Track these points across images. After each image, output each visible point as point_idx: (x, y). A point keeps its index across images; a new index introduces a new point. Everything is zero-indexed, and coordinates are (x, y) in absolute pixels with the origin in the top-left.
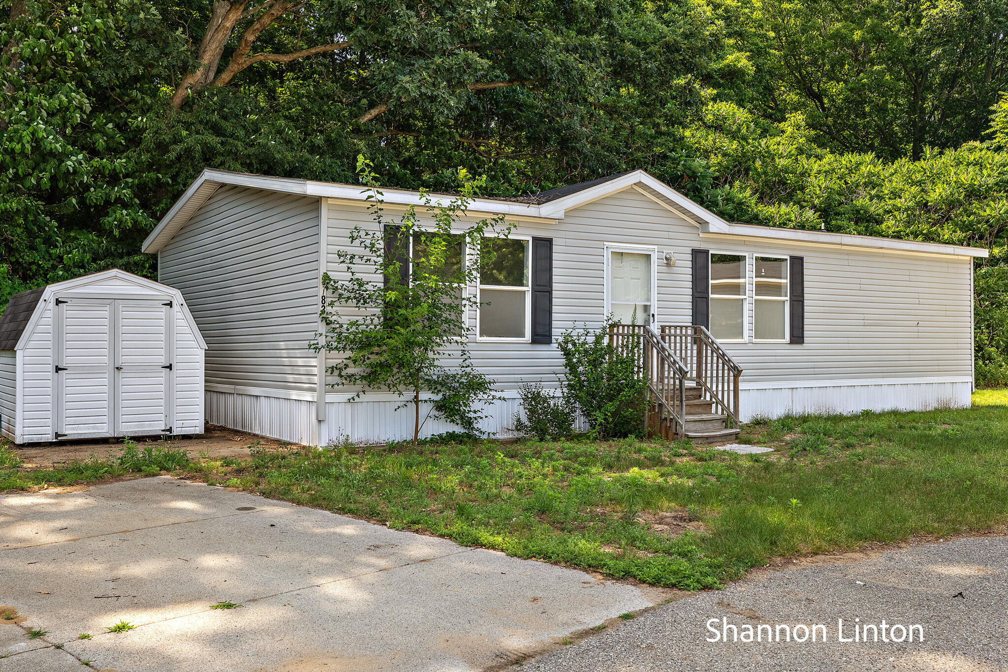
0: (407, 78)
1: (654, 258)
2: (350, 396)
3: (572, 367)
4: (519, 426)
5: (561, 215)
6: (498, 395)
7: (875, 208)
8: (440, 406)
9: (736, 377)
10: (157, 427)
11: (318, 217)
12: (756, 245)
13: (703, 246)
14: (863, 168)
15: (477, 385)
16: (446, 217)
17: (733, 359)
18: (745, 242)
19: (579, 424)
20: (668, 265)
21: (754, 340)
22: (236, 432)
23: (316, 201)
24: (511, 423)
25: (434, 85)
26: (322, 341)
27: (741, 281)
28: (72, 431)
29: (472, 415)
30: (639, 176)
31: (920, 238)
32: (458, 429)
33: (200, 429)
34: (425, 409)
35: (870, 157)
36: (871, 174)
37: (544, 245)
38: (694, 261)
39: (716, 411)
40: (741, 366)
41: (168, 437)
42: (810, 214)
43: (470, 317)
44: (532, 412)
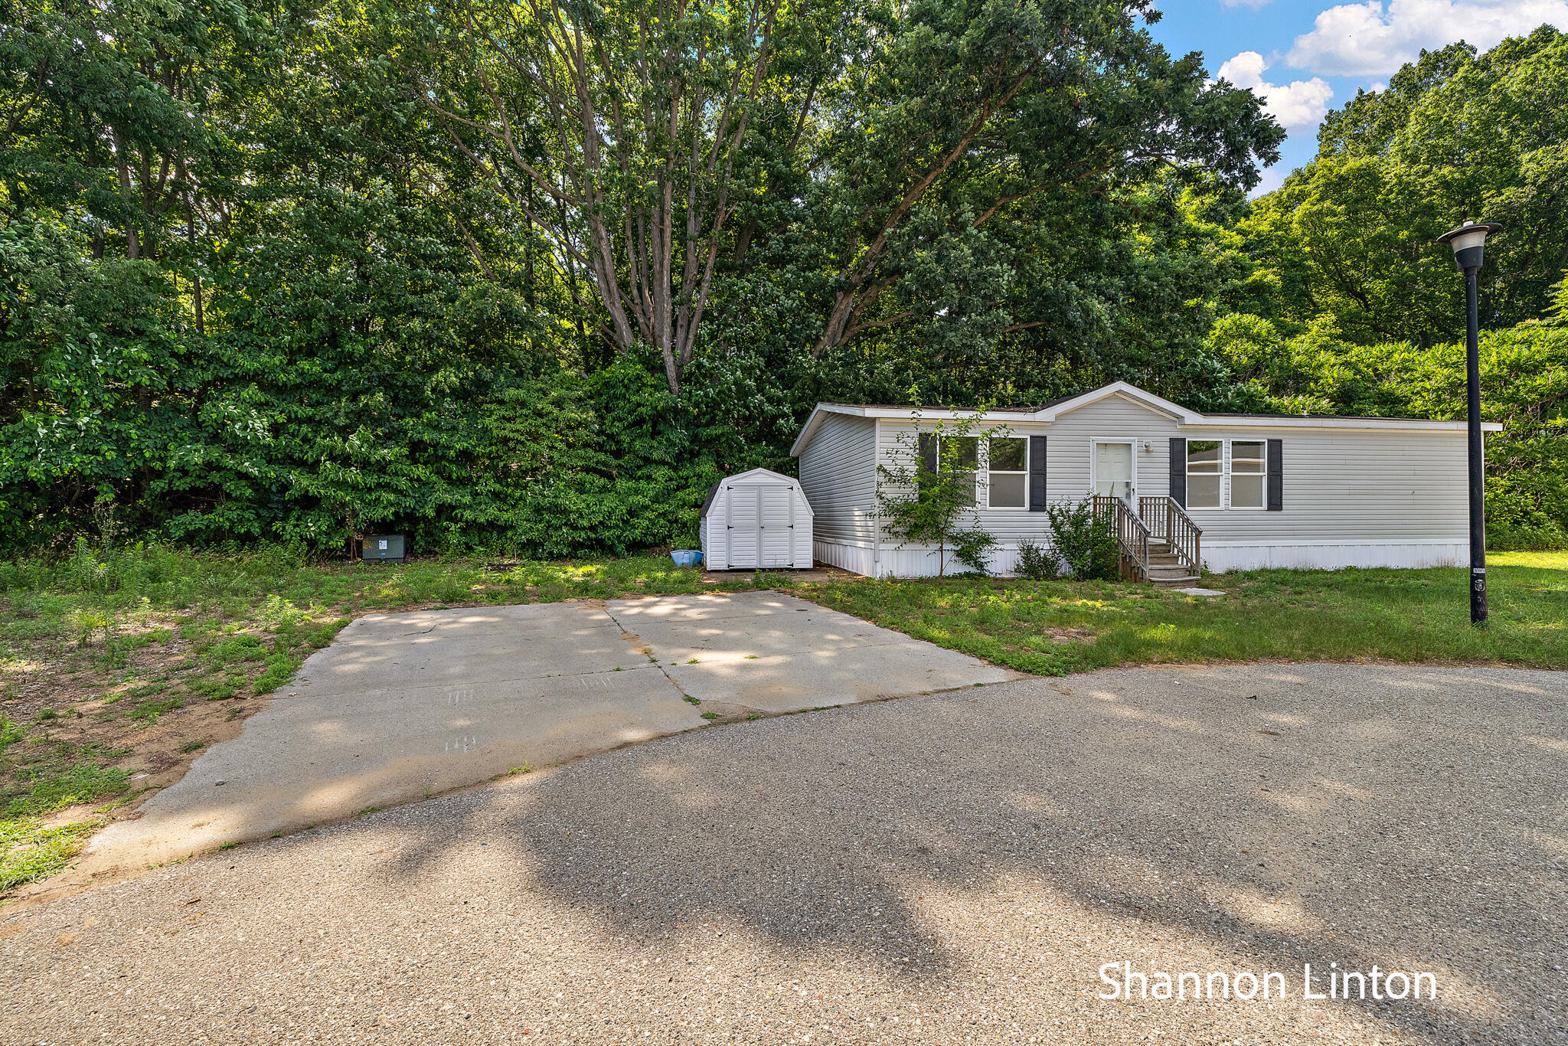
0: (953, 334)
1: (1134, 446)
2: (897, 545)
3: (1057, 527)
4: (1018, 570)
5: (1053, 419)
6: (999, 547)
7: (1403, 390)
8: (959, 554)
9: (1197, 536)
10: (785, 564)
11: (874, 431)
12: (1233, 432)
13: (1180, 435)
14: (1396, 356)
15: (986, 540)
16: (966, 425)
17: (1196, 523)
18: (1221, 430)
19: (1064, 567)
20: (1147, 451)
21: (1230, 508)
22: (829, 566)
23: (872, 422)
24: (1013, 567)
25: (972, 336)
26: (876, 511)
27: (1218, 461)
28: (737, 564)
29: (983, 560)
30: (1120, 385)
31: (1448, 416)
32: (973, 570)
33: (810, 565)
34: (947, 556)
35: (1405, 344)
36: (1405, 360)
37: (1039, 442)
38: (1172, 447)
39: (1182, 562)
40: (1202, 528)
41: (791, 570)
42: (1325, 403)
43: (982, 494)
44: (1026, 559)
